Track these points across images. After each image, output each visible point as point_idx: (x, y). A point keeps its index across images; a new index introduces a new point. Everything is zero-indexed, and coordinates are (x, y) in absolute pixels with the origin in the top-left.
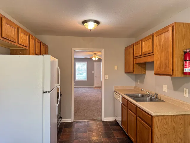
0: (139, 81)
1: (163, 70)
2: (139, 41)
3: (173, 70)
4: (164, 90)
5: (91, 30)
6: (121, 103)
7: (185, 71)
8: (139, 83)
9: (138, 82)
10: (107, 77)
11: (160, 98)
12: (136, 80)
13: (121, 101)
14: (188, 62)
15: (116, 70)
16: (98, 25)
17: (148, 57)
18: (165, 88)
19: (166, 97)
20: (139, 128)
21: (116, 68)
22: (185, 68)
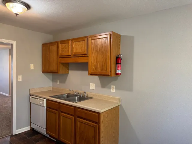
0: (59, 81)
1: (100, 71)
2: (68, 40)
3: (110, 71)
4: (91, 88)
5: (17, 14)
6: (45, 107)
7: (117, 72)
8: (59, 83)
9: (57, 82)
10: (20, 78)
11: (88, 95)
12: (54, 80)
13: (45, 105)
14: (119, 65)
15: (32, 69)
16: (28, 9)
17: (80, 57)
18: (92, 86)
19: (94, 94)
20: (79, 128)
21: (32, 66)
22: (118, 69)
